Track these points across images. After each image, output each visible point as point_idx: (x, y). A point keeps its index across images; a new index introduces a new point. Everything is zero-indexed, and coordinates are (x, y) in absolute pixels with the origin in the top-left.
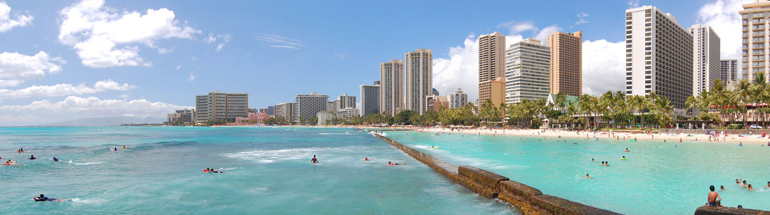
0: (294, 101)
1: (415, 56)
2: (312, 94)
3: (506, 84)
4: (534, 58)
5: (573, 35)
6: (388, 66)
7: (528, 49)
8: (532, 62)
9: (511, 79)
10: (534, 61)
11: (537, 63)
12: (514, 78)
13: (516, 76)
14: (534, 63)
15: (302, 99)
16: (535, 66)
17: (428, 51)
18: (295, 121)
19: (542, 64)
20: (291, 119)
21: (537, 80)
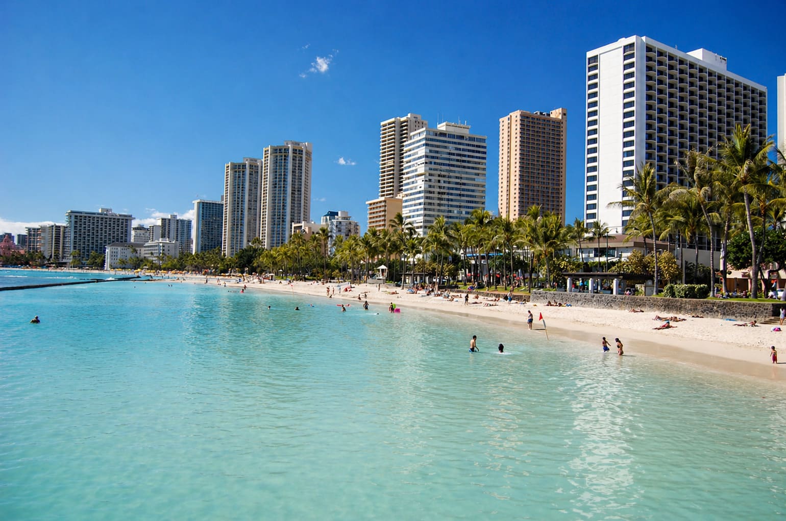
0: (63, 223)
1: (280, 153)
2: (100, 211)
3: (404, 204)
4: (452, 157)
5: (549, 115)
6: (238, 169)
7: (440, 141)
8: (449, 165)
9: (411, 194)
10: (452, 163)
11: (459, 167)
12: (414, 194)
13: (419, 189)
14: (453, 166)
15: (78, 218)
16: (454, 172)
17: (305, 145)
18: (64, 261)
19: (469, 168)
20: (57, 256)
21: (458, 198)
